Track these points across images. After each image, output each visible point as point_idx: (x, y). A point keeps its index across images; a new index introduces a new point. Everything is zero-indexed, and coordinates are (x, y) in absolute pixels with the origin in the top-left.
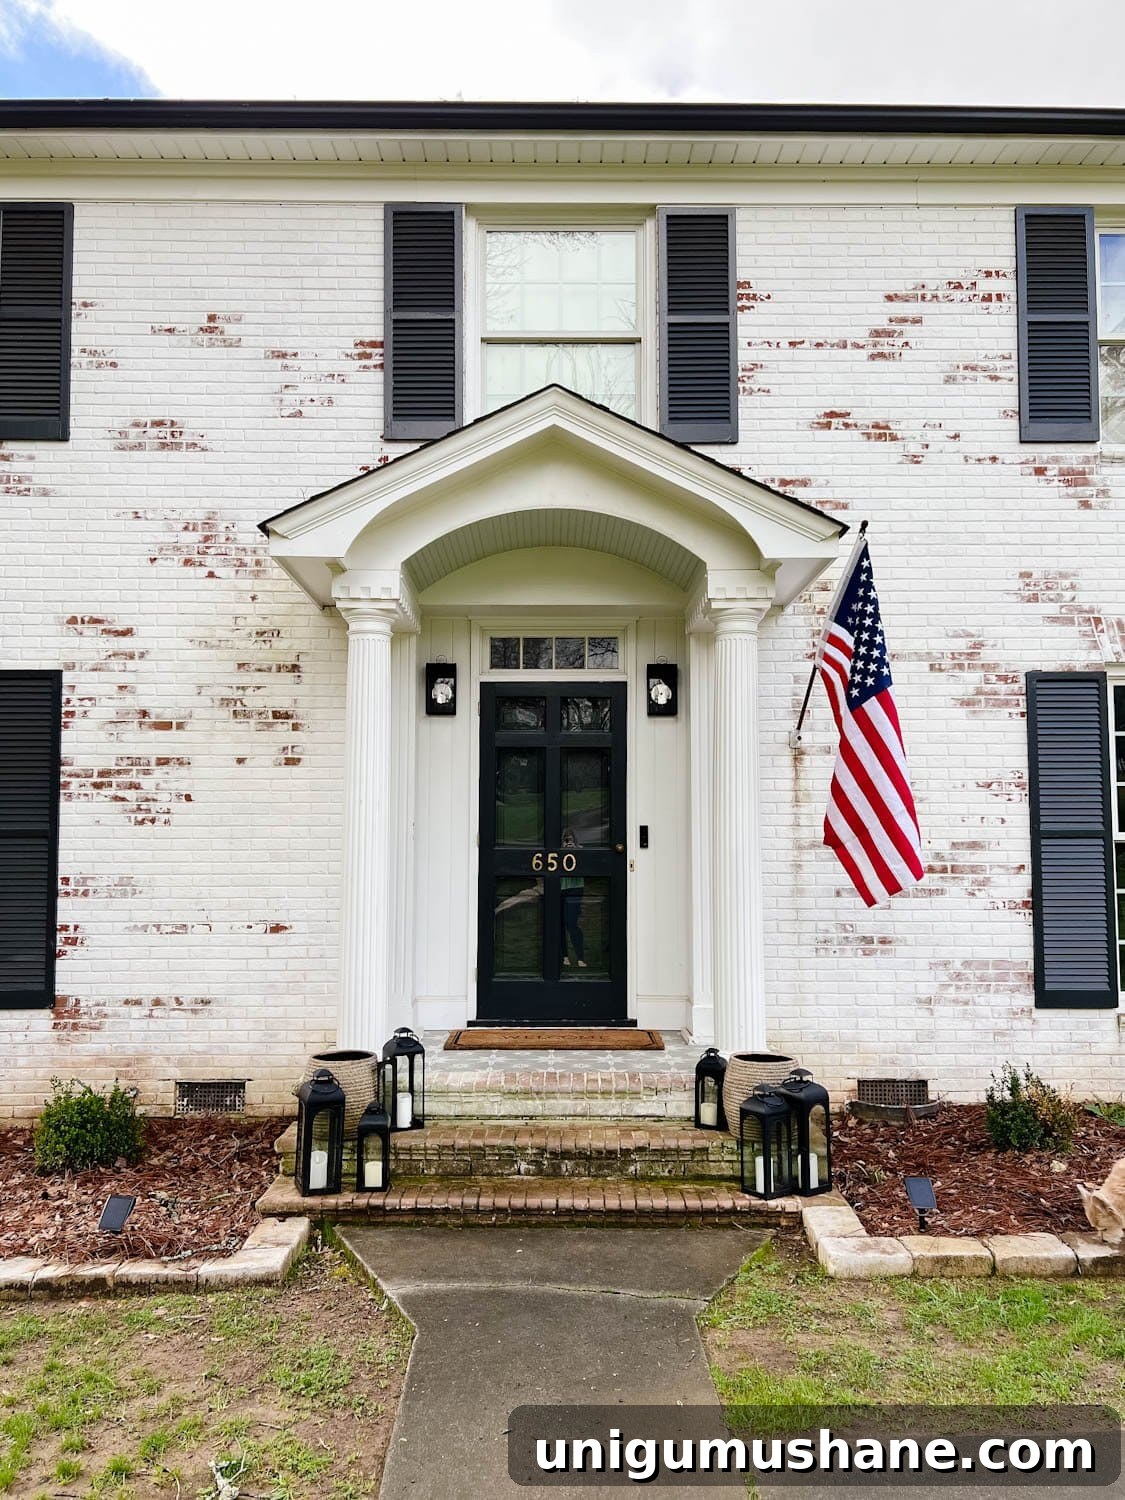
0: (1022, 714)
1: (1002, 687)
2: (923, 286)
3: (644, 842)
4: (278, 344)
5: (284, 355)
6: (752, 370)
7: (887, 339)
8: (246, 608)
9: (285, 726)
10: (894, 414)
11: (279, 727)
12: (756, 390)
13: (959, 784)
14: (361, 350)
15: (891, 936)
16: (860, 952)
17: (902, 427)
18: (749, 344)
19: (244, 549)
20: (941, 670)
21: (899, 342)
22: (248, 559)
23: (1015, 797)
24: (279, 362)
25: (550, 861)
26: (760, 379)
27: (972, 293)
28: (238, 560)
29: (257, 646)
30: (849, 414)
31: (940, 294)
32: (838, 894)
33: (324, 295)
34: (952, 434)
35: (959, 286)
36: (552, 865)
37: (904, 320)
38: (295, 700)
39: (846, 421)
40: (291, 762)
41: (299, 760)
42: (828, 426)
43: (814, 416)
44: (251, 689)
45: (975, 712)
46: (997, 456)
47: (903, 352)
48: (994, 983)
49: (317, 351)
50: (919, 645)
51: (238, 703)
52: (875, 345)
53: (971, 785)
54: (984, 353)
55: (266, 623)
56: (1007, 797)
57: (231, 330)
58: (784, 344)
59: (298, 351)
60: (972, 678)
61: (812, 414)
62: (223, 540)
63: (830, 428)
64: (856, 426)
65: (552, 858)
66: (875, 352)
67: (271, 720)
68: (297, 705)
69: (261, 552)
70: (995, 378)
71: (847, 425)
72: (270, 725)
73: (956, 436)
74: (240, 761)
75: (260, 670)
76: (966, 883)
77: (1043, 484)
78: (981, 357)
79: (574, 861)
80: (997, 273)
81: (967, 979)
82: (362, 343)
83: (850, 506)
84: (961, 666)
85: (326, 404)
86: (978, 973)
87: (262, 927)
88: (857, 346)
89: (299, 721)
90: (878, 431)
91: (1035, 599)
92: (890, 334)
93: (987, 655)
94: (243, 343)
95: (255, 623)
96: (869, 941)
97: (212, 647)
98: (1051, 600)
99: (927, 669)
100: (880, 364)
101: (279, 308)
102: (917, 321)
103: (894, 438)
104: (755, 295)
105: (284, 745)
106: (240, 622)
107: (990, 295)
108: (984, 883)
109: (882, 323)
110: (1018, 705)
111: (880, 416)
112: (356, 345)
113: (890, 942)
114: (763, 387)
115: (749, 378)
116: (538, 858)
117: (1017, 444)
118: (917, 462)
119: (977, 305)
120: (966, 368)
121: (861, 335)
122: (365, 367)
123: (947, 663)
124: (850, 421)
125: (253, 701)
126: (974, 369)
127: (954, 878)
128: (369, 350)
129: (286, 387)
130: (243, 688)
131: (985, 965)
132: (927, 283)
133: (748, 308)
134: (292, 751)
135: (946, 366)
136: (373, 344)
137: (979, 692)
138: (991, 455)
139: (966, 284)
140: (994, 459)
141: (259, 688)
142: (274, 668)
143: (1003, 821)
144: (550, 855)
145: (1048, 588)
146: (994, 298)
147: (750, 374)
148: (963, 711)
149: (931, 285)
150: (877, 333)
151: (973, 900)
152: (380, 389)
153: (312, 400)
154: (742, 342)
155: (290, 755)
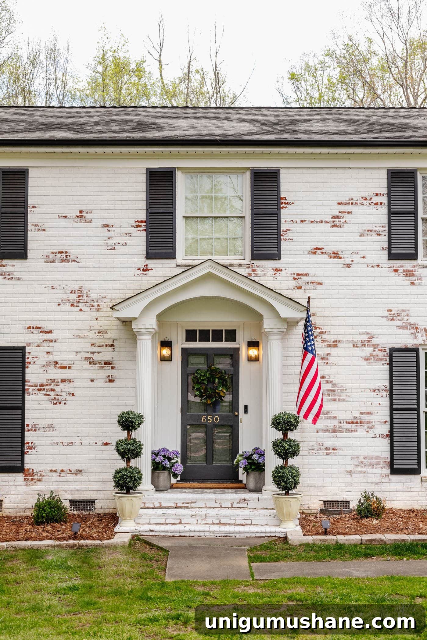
0: (388, 364)
1: (380, 354)
2: (352, 199)
3: (246, 411)
4: (106, 222)
5: (108, 226)
6: (286, 231)
7: (338, 220)
8: (95, 322)
9: (109, 367)
10: (340, 249)
11: (106, 368)
12: (288, 239)
13: (363, 390)
14: (137, 224)
15: (337, 448)
16: (325, 453)
17: (343, 253)
18: (285, 221)
19: (93, 300)
20: (357, 347)
21: (343, 220)
22: (95, 304)
23: (384, 395)
24: (106, 229)
25: (209, 419)
26: (289, 235)
27: (371, 201)
28: (91, 304)
29: (98, 337)
30: (323, 248)
31: (358, 202)
32: (317, 432)
33: (124, 202)
34: (363, 256)
35: (366, 199)
37: (345, 212)
39: (322, 251)
40: (111, 381)
41: (114, 380)
42: (315, 253)
43: (310, 249)
44: (96, 354)
45: (370, 363)
46: (380, 264)
47: (344, 224)
48: (375, 465)
49: (121, 224)
50: (349, 337)
51: (91, 359)
52: (333, 222)
53: (368, 391)
54: (375, 225)
55: (101, 328)
56: (381, 395)
57: (88, 216)
58: (299, 221)
59: (114, 224)
60: (369, 350)
61: (309, 248)
62: (86, 297)
63: (316, 254)
64: (326, 253)
66: (333, 224)
67: (103, 365)
68: (113, 359)
69: (99, 301)
70: (379, 235)
71: (322, 253)
72: (103, 367)
73: (364, 257)
74: (92, 381)
75: (99, 346)
76: (365, 428)
77: (397, 275)
78: (374, 227)
79: (218, 419)
80: (380, 194)
81: (365, 463)
82: (138, 221)
83: (323, 284)
84: (365, 345)
85: (124, 245)
86: (369, 461)
87: (100, 443)
88: (326, 222)
89: (114, 366)
90: (334, 255)
91: (393, 320)
92: (339, 218)
93: (374, 341)
94: (92, 221)
95: (98, 328)
96: (329, 449)
97: (81, 338)
98: (399, 320)
99: (352, 346)
100: (335, 229)
101: (106, 208)
102: (350, 213)
103: (340, 258)
104: (287, 202)
105: (109, 375)
106: (92, 328)
107: (378, 202)
108: (372, 427)
109: (336, 213)
110: (386, 360)
111: (335, 249)
112: (135, 222)
113: (336, 450)
114: (291, 238)
115: (285, 234)
116: (204, 418)
117: (387, 260)
118: (349, 267)
119: (373, 206)
120: (368, 231)
121: (328, 218)
122: (139, 230)
123: (359, 344)
124: (323, 251)
125: (97, 358)
126: (371, 231)
127: (361, 426)
128: (140, 224)
129: (109, 238)
130: (93, 353)
131: (372, 458)
132: (353, 197)
133: (285, 207)
134: (112, 377)
135: (360, 230)
136: (142, 222)
137: (371, 355)
138: (377, 264)
139: (368, 198)
140: (378, 266)
141: (99, 353)
142: (104, 346)
143: (380, 404)
144: (209, 416)
145: (398, 316)
146: (379, 204)
147: (286, 233)
148: (365, 362)
149: (355, 199)
150: (334, 217)
151: (368, 434)
152: (145, 239)
153: (119, 243)
154: (282, 221)
155: (110, 379)
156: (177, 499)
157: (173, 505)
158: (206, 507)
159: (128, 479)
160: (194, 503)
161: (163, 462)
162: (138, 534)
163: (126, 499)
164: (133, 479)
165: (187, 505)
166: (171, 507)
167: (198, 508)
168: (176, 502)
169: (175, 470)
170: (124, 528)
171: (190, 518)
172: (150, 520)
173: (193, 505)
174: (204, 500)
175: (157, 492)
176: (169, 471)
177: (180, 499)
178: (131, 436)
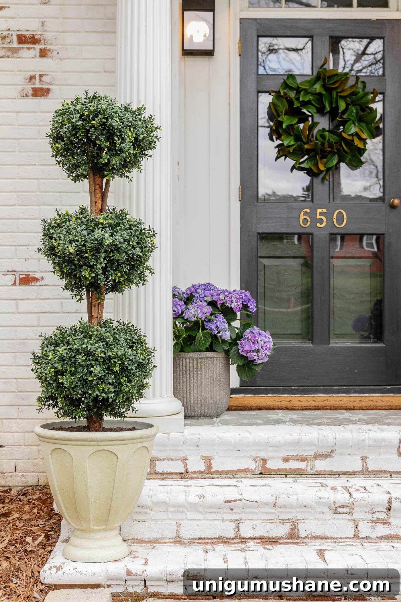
9: (32, 53)
11: (24, 53)
25: (318, 217)
36: (321, 221)
38: (43, 23)
40: (40, 93)
41: (48, 91)
65: (321, 214)
67: (15, 45)
68: (46, 28)
72: (15, 51)
79: (345, 217)
87: (10, 278)
89: (48, 47)
105: (33, 73)
116: (306, 213)
134: (40, 80)
144: (319, 211)
155: (38, 85)
156: (267, 444)
157: (252, 465)
158: (366, 472)
159: (97, 370)
160: (324, 456)
161: (210, 321)
162: (139, 590)
163: (90, 449)
164: (117, 369)
165: (302, 465)
166: (245, 473)
167: (339, 474)
168: (262, 455)
169: (247, 348)
170: (81, 567)
171: (329, 515)
172: (179, 526)
173: (320, 465)
174: (359, 446)
175: (189, 422)
176: (227, 352)
177: (277, 446)
178: (103, 198)
